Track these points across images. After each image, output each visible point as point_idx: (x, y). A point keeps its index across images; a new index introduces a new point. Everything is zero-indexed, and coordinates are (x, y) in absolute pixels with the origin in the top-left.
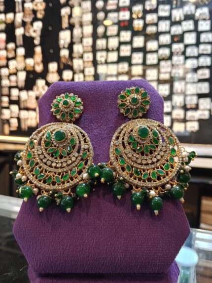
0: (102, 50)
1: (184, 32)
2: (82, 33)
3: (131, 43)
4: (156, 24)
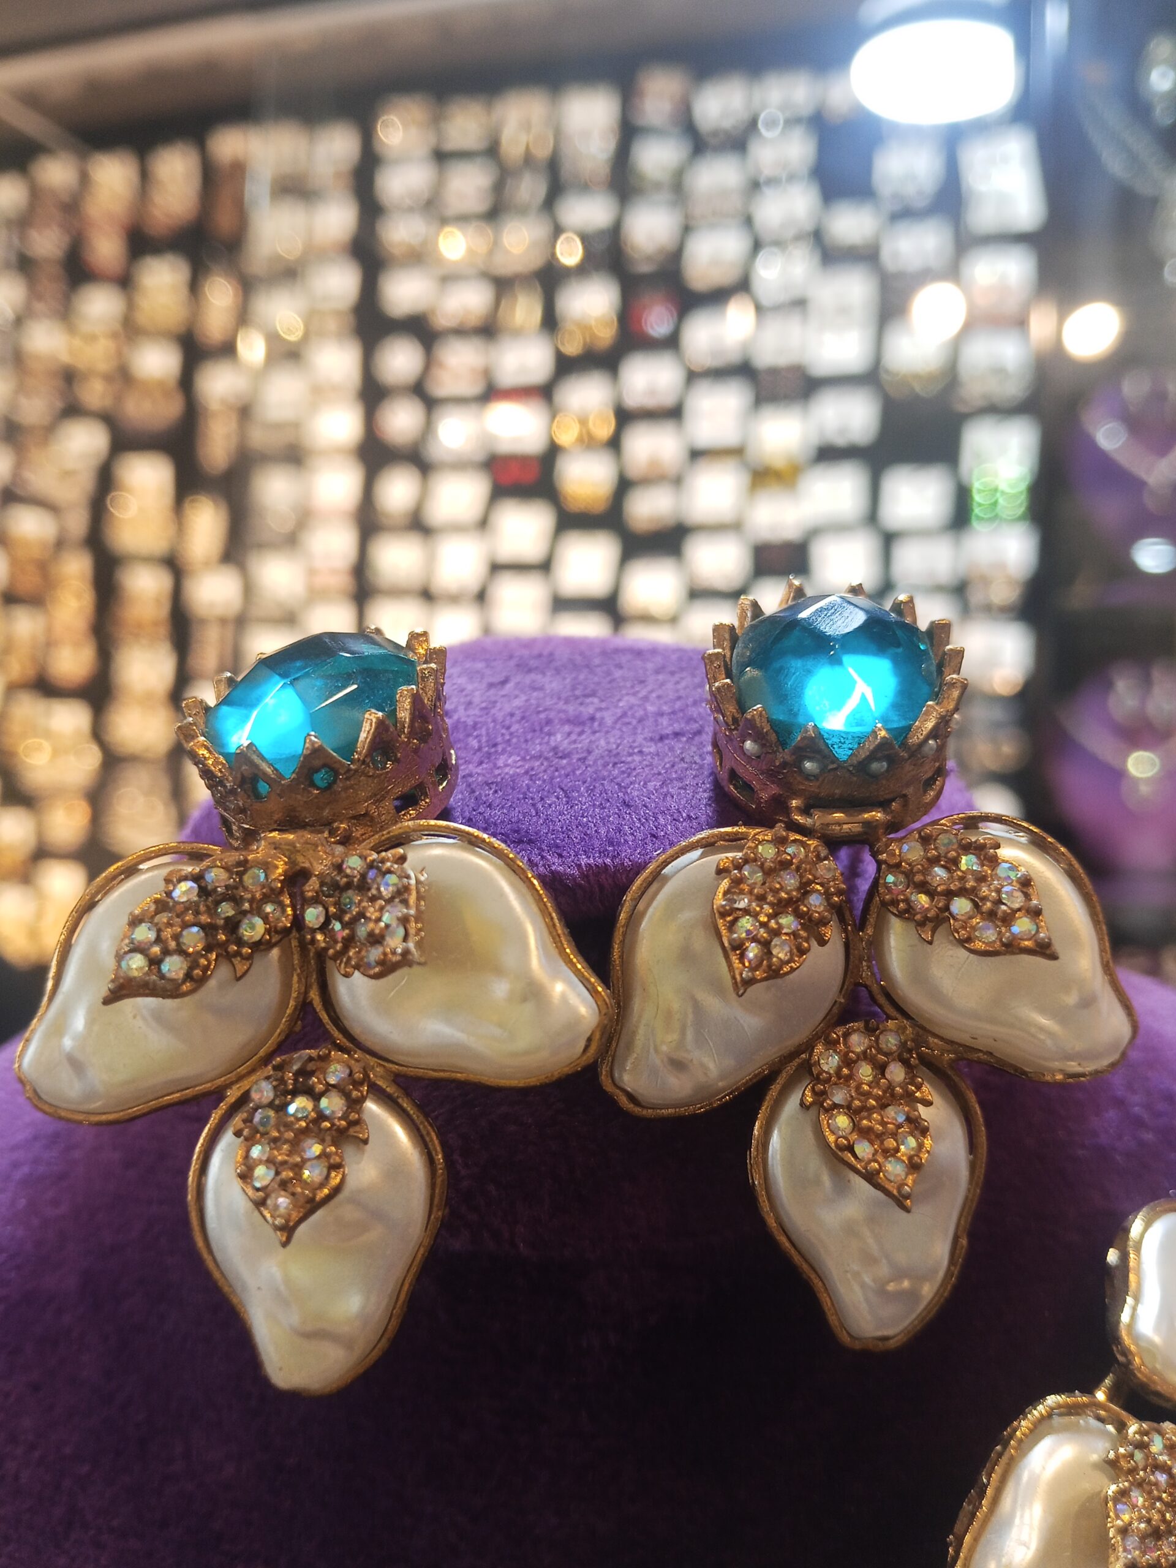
0: (402, 592)
1: (814, 533)
3: (545, 567)
4: (677, 481)
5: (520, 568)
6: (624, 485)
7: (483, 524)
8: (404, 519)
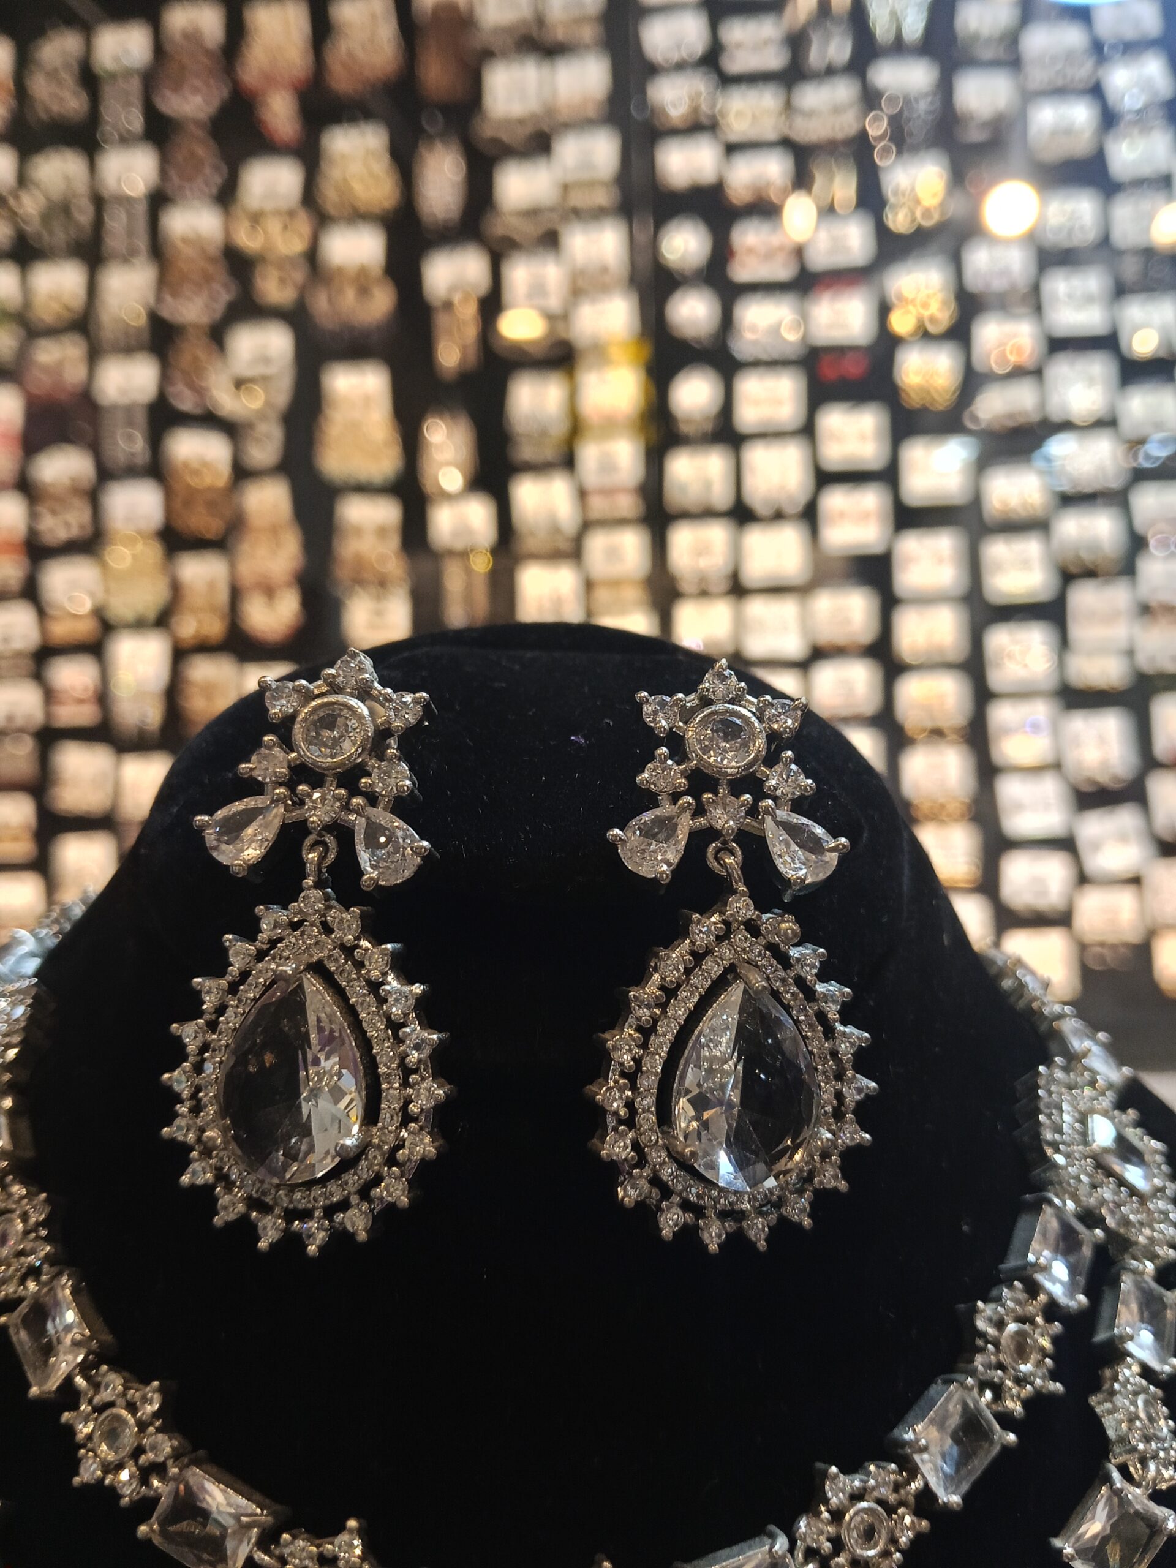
0: (707, 513)
3: (888, 474)
4: (1037, 373)
6: (972, 380)
7: (809, 430)
8: (709, 427)
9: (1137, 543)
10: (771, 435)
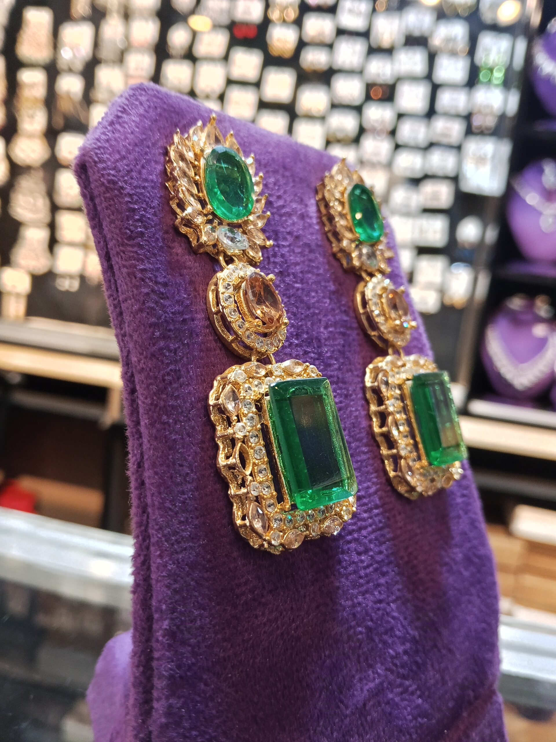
1: (399, 79)
2: (127, 36)
3: (257, 84)
4: (330, 46)
5: (243, 83)
6: (302, 44)
7: (226, 58)
8: (182, 53)
9: (362, 131)
10: (210, 59)
